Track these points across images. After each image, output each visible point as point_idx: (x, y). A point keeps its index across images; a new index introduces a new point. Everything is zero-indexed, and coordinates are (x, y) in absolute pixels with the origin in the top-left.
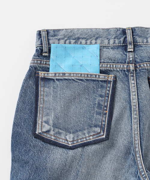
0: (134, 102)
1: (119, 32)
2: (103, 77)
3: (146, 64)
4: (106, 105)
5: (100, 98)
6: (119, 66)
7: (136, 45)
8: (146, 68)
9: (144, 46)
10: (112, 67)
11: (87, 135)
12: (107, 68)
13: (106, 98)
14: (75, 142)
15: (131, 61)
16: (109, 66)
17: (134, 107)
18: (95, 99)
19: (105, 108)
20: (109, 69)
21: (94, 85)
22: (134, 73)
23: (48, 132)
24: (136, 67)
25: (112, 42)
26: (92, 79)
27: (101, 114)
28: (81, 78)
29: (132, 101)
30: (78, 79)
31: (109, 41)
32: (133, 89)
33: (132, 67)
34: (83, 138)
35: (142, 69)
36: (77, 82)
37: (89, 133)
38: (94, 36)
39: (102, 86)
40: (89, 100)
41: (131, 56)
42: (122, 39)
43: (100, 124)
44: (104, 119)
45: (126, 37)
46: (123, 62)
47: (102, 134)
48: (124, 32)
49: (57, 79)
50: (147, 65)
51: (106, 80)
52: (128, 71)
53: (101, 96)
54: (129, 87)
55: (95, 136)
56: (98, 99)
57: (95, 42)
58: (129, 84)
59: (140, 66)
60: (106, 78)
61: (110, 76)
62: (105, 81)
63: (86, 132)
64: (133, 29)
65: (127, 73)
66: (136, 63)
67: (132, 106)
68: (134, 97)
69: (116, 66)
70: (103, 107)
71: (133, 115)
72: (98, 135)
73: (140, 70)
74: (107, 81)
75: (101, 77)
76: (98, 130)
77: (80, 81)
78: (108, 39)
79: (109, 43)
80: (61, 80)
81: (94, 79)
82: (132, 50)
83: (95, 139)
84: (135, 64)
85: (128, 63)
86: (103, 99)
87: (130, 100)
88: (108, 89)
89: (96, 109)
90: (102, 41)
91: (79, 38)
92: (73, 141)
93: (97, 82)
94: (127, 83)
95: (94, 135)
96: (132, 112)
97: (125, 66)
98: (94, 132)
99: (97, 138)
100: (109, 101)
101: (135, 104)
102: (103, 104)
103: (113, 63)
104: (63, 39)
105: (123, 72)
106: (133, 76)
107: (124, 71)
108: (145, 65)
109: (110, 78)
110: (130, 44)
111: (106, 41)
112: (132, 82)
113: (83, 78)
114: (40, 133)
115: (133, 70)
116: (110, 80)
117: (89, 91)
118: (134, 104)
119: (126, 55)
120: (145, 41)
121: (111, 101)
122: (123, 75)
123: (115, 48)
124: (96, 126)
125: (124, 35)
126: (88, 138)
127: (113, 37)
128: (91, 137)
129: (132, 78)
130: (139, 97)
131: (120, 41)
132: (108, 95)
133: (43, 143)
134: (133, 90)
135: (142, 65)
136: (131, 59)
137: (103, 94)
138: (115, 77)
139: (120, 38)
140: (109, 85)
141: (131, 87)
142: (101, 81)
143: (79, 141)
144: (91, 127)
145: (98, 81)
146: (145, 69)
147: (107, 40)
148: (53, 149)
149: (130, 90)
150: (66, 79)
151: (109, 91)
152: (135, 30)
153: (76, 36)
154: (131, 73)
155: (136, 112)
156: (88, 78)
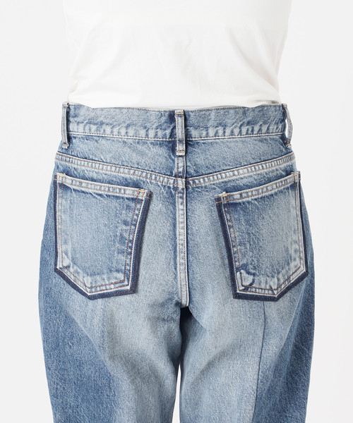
0: (181, 238)
1: (163, 119)
2: (131, 192)
3: (203, 178)
4: (131, 239)
5: (124, 227)
6: (162, 178)
7: (190, 141)
8: (203, 185)
9: (202, 141)
10: (149, 176)
11: (107, 283)
12: (141, 178)
13: (133, 227)
14: (93, 290)
15: (180, 173)
16: (144, 174)
17: (181, 247)
18: (117, 227)
19: (130, 245)
20: (144, 179)
21: (117, 205)
22: (183, 193)
23: (68, 267)
24: (187, 183)
25: (152, 133)
26: (115, 194)
27: (124, 252)
28: (100, 192)
29: (178, 236)
30: (97, 194)
31: (147, 131)
32: (181, 218)
33: (181, 183)
34: (102, 285)
35: (197, 187)
36: (94, 197)
37: (109, 279)
38: (124, 122)
39: (128, 206)
40: (109, 228)
41: (181, 165)
42: (168, 132)
43: (123, 268)
44: (128, 262)
45: (174, 127)
46: (169, 174)
47: (126, 283)
48: (172, 116)
49: (74, 190)
50: (204, 180)
51: (135, 197)
52: (176, 189)
53: (126, 223)
54: (175, 215)
55: (117, 285)
56: (120, 228)
57: (125, 131)
58: (175, 209)
59: (194, 182)
60: (136, 193)
61: (142, 191)
62: (133, 199)
63: (105, 276)
64: (187, 114)
65: (173, 192)
66: (188, 176)
67: (178, 245)
68: (182, 231)
69: (156, 178)
70: (127, 241)
71: (178, 258)
72: (121, 284)
73: (193, 189)
74: (136, 199)
75: (127, 192)
76: (121, 276)
77: (99, 197)
78: (145, 127)
79: (147, 135)
80: (78, 191)
81: (118, 195)
82: (184, 154)
83: (117, 289)
84: (186, 178)
85: (175, 176)
86: (129, 228)
87: (175, 235)
88: (137, 212)
89: (117, 245)
90: (137, 131)
91: (102, 123)
92: (91, 288)
93: (122, 200)
94: (171, 208)
95: (116, 283)
96: (178, 254)
97: (172, 181)
98: (116, 278)
99: (120, 289)
100: (136, 232)
101: (183, 242)
102: (127, 237)
103: (152, 171)
104: (83, 122)
105: (167, 189)
106: (182, 198)
107: (169, 187)
108: (202, 180)
109: (141, 194)
110: (180, 141)
111: (143, 133)
112: (180, 208)
113: (103, 193)
114: (61, 268)
115: (183, 189)
116: (141, 198)
117: (109, 213)
118: (181, 242)
119: (174, 161)
120: (204, 133)
121: (139, 232)
122: (167, 193)
123: (157, 144)
124: (118, 271)
125: (171, 123)
126: (108, 287)
127: (154, 127)
128: (112, 286)
129: (180, 200)
130: (189, 232)
131: (165, 134)
132: (135, 223)
133: (65, 282)
134: (181, 220)
135: (197, 181)
136: (181, 170)
137: (129, 219)
138: (150, 195)
139: (165, 129)
140: (138, 206)
141: (177, 215)
142: (128, 199)
143: (98, 289)
144: (111, 271)
145: (123, 198)
146: (202, 187)
147: (145, 131)
148: (73, 293)
149: (175, 219)
150: (83, 192)
151: (137, 215)
152: (189, 116)
153: (99, 120)
154: (178, 193)
155: (183, 254)
156: (110, 194)
